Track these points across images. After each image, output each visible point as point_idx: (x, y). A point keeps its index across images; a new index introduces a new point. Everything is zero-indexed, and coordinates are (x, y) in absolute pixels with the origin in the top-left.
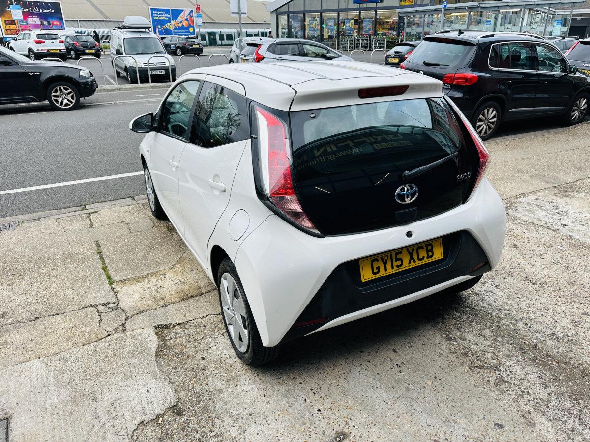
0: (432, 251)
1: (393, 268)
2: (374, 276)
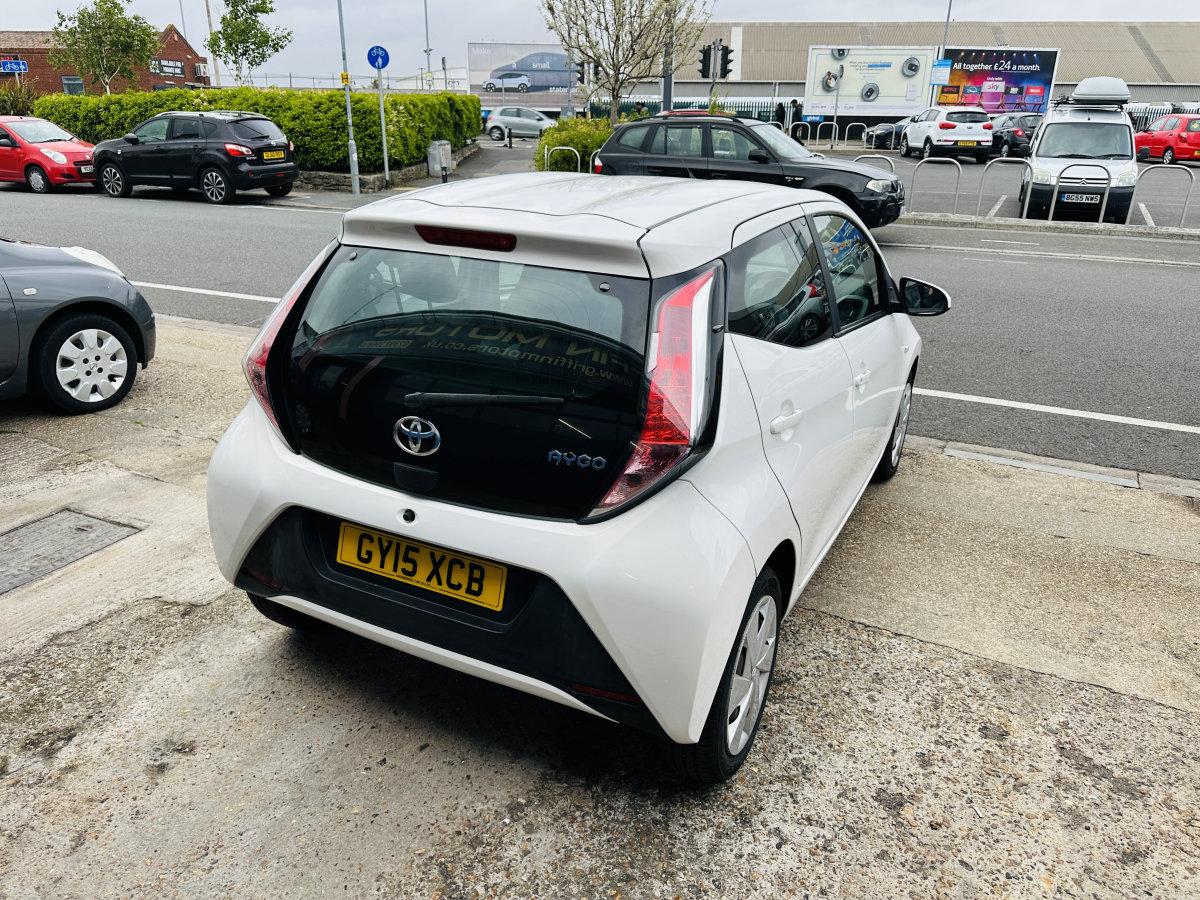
0: (480, 582)
1: (395, 569)
2: (360, 563)
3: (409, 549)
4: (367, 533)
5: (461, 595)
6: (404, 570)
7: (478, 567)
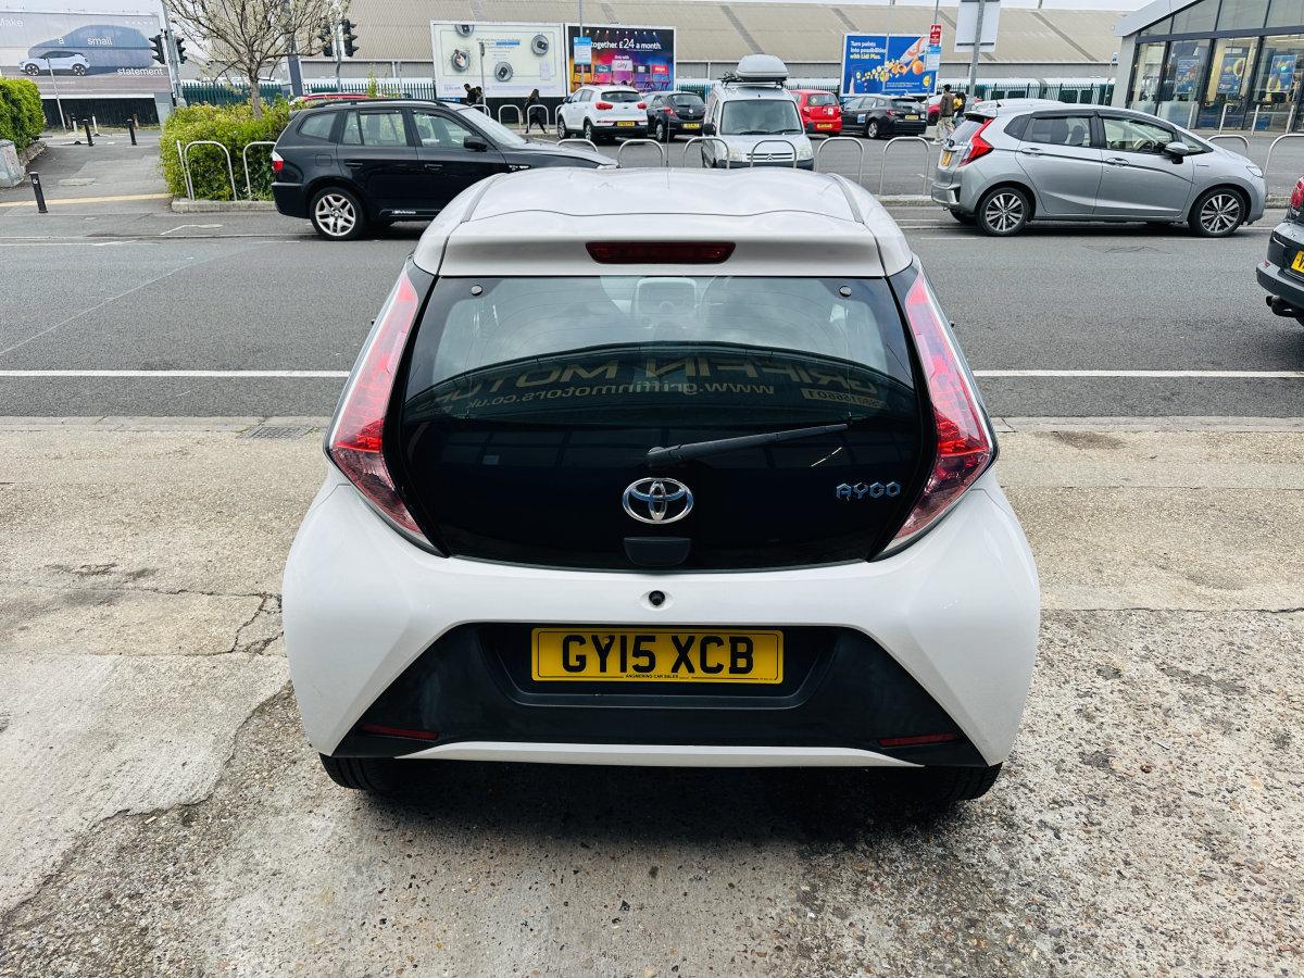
0: (748, 656)
1: (623, 669)
2: (568, 673)
3: (639, 640)
4: (572, 634)
5: (725, 677)
6: (637, 668)
7: (741, 639)
